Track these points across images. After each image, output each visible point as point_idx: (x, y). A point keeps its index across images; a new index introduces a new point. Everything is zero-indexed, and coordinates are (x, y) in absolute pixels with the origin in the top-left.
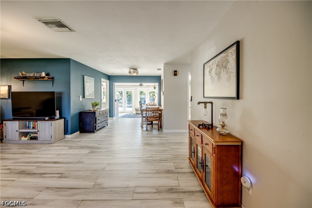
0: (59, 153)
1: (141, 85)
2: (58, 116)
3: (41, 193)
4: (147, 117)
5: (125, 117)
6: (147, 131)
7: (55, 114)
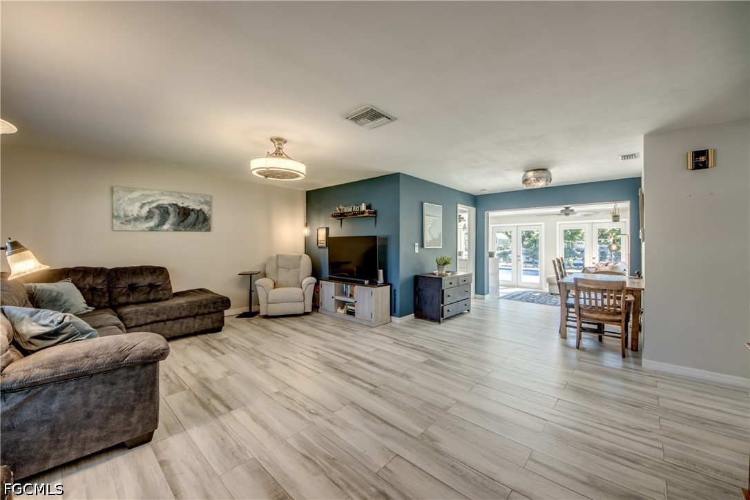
0: (379, 347)
1: (567, 212)
2: (381, 281)
3: (344, 408)
4: (580, 308)
5: (517, 298)
6: (578, 348)
7: (376, 277)
